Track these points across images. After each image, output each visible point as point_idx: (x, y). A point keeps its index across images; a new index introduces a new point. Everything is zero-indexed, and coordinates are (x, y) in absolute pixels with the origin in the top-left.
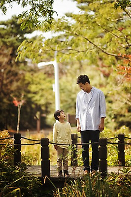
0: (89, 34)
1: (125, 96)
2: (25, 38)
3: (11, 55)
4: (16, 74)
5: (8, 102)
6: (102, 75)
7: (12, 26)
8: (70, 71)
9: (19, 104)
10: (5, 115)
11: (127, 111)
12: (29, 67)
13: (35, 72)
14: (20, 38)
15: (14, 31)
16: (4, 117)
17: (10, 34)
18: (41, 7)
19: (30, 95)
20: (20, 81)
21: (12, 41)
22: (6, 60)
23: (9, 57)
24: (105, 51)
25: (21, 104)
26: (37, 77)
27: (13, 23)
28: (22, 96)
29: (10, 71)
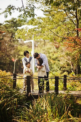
0: (50, 27)
1: (66, 58)
2: (18, 29)
3: (11, 37)
4: (13, 46)
5: (9, 60)
6: (55, 48)
7: (12, 23)
8: (40, 45)
9: (15, 60)
11: (67, 65)
12: (19, 43)
13: (23, 45)
14: (16, 29)
15: (13, 25)
16: (7, 67)
17: (11, 27)
19: (20, 57)
20: (15, 50)
21: (11, 30)
22: (8, 39)
24: (57, 35)
26: (24, 48)
27: (12, 21)
28: (16, 57)
29: (10, 45)
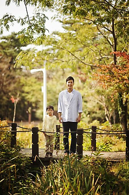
0: (71, 48)
1: (97, 97)
2: (21, 50)
3: (10, 62)
4: (13, 78)
5: (7, 99)
6: (80, 81)
7: (12, 40)
8: (55, 77)
9: (15, 101)
10: (4, 109)
11: (98, 109)
12: (24, 72)
13: (28, 77)
14: (18, 50)
15: (13, 44)
16: (3, 111)
17: (9, 46)
18: (36, 26)
19: (24, 95)
20: (17, 83)
21: (11, 52)
22: (6, 66)
23: (9, 64)
24: (83, 61)
25: (17, 101)
26: (30, 81)
27: (12, 38)
28: (18, 95)
29: (8, 76)
